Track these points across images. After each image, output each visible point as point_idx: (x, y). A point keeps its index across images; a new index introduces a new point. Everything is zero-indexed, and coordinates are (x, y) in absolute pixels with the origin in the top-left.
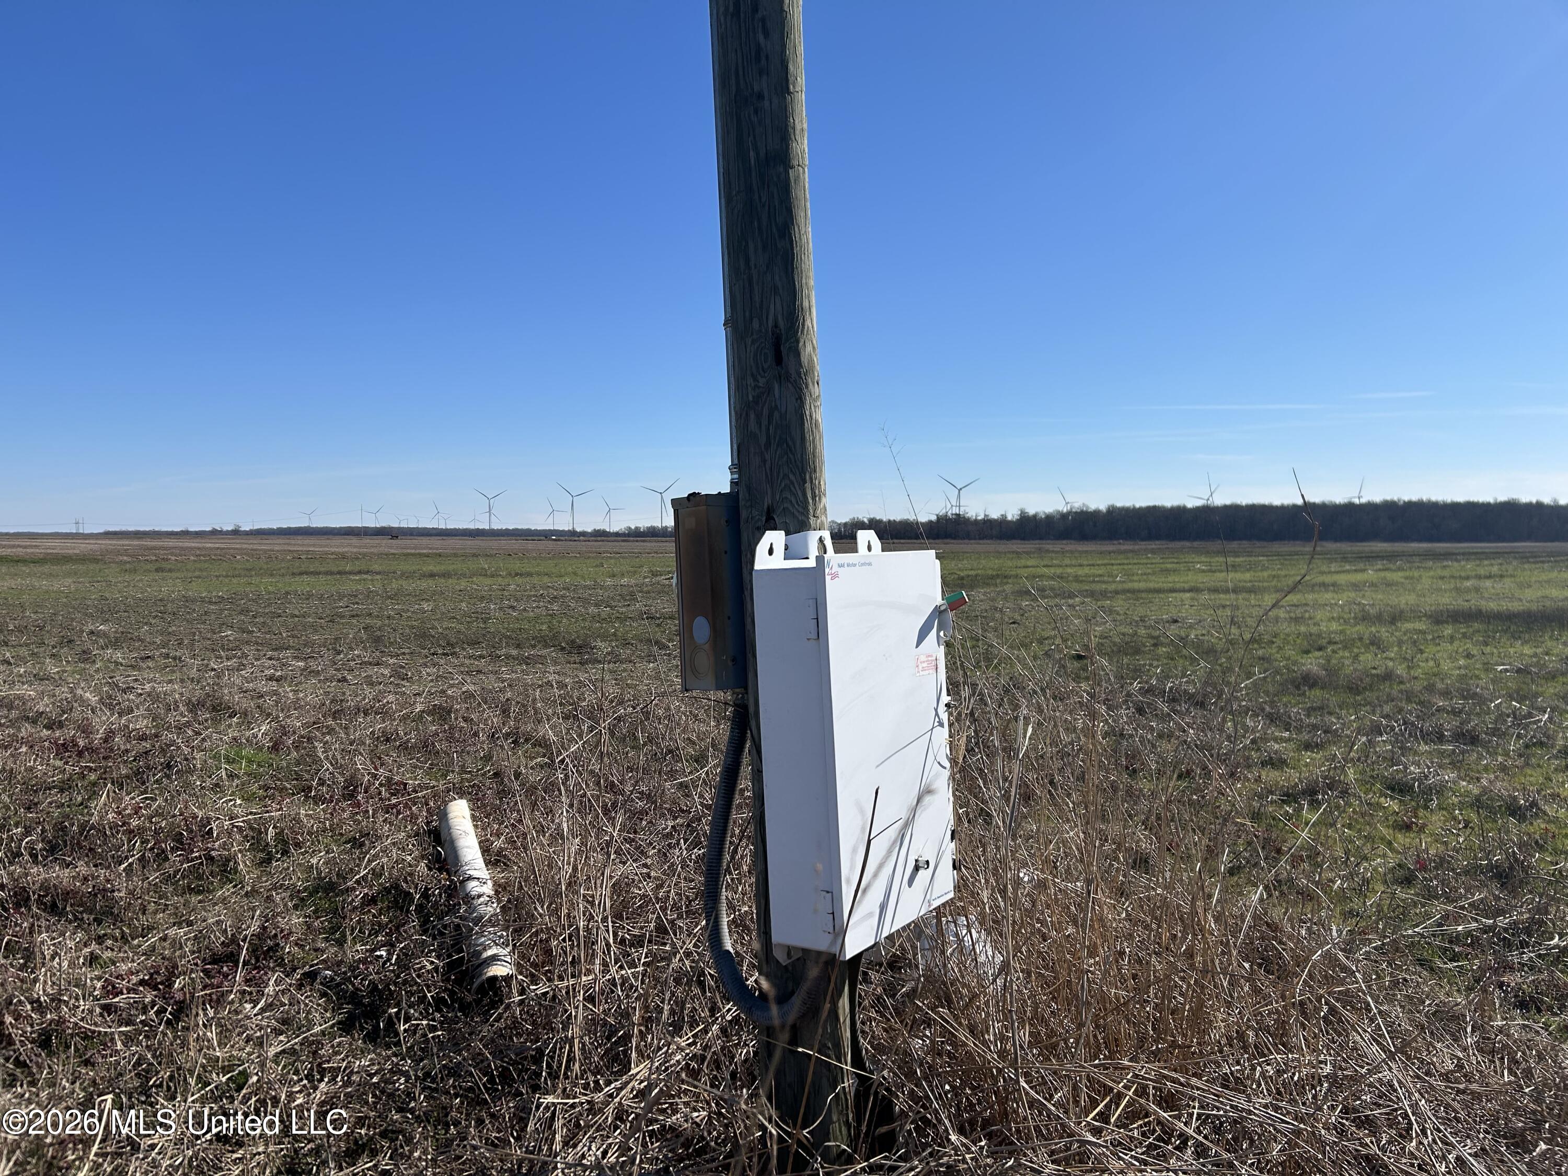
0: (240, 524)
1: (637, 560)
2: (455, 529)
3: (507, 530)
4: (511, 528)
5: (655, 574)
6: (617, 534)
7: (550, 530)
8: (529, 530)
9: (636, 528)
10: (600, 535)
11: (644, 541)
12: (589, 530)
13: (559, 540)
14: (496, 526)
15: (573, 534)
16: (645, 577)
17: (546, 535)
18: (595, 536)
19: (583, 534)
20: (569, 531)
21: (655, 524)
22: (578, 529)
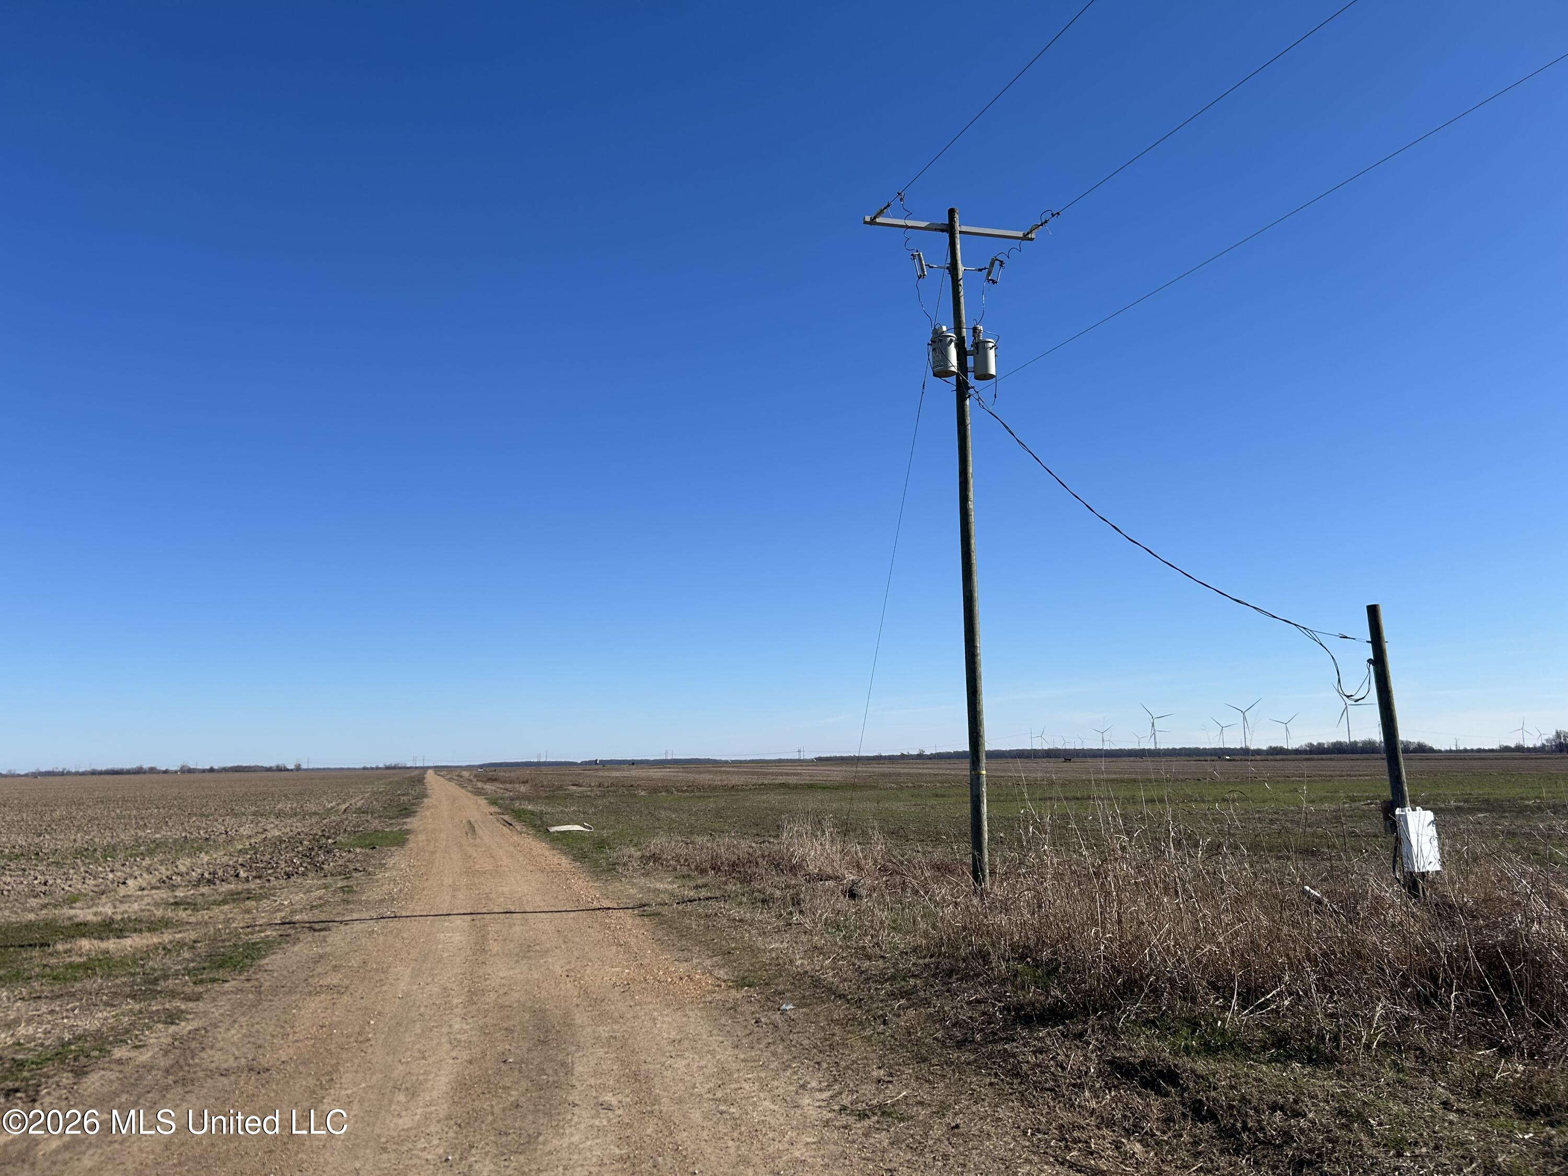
0: (924, 750)
1: (1330, 784)
2: (1120, 750)
3: (1174, 749)
4: (1178, 747)
5: (1353, 799)
6: (1297, 752)
7: (1220, 749)
8: (1197, 749)
9: (1319, 744)
10: (1276, 752)
11: (1331, 759)
12: (1265, 748)
13: (1234, 760)
14: (1162, 746)
15: (1246, 752)
16: (1344, 803)
17: (1219, 754)
18: (1272, 754)
19: (1258, 752)
20: (1241, 749)
21: (1342, 740)
22: (1253, 747)
